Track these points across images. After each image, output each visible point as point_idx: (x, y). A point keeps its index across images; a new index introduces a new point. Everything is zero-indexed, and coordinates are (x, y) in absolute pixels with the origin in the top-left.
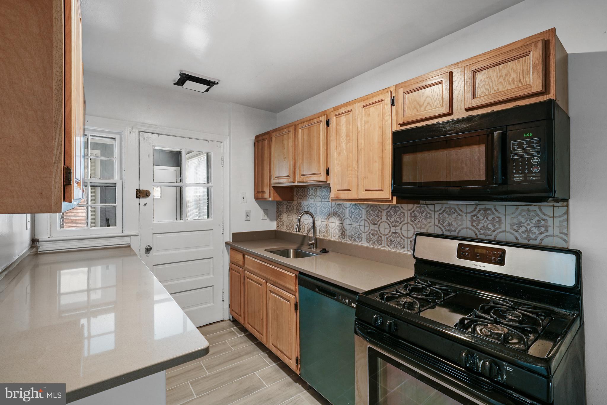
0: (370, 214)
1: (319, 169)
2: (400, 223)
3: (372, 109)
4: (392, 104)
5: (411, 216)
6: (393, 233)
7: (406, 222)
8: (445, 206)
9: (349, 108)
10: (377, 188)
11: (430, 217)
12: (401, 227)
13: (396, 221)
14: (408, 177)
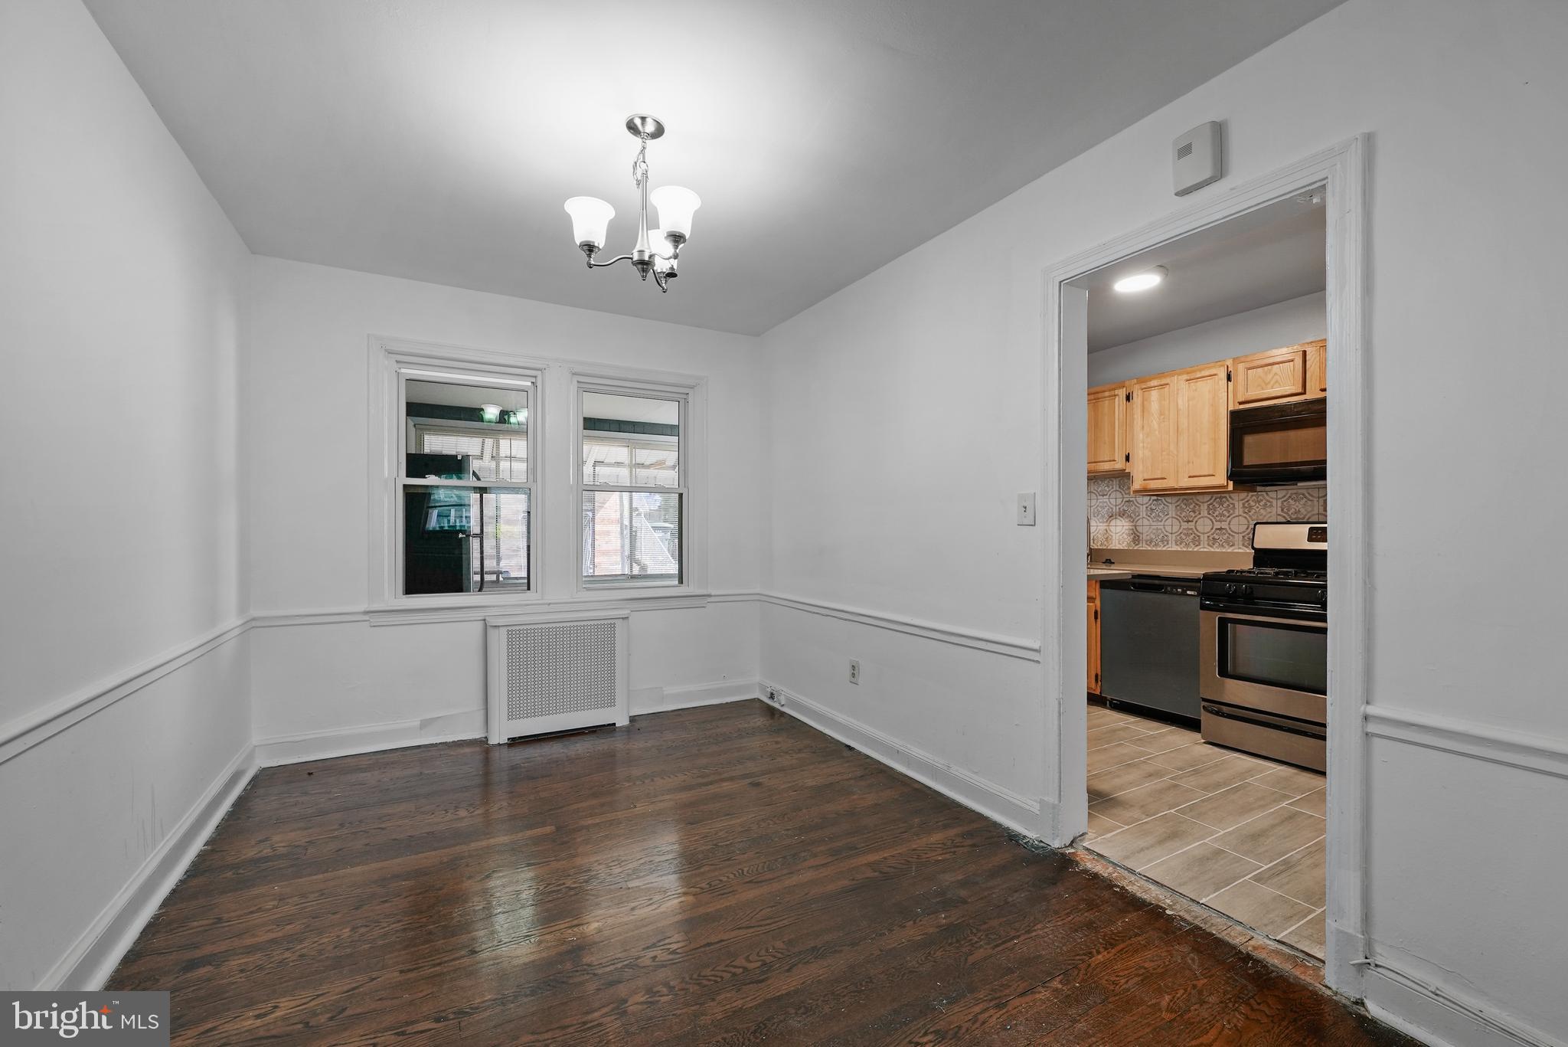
0: (1182, 510)
1: (1114, 454)
2: (1229, 517)
3: (1200, 384)
4: (1229, 378)
5: (1244, 507)
6: (1217, 529)
7: (1237, 514)
8: (1290, 492)
9: (1164, 381)
10: (1206, 473)
11: (1271, 506)
12: (1230, 522)
13: (1222, 515)
14: (1250, 459)
